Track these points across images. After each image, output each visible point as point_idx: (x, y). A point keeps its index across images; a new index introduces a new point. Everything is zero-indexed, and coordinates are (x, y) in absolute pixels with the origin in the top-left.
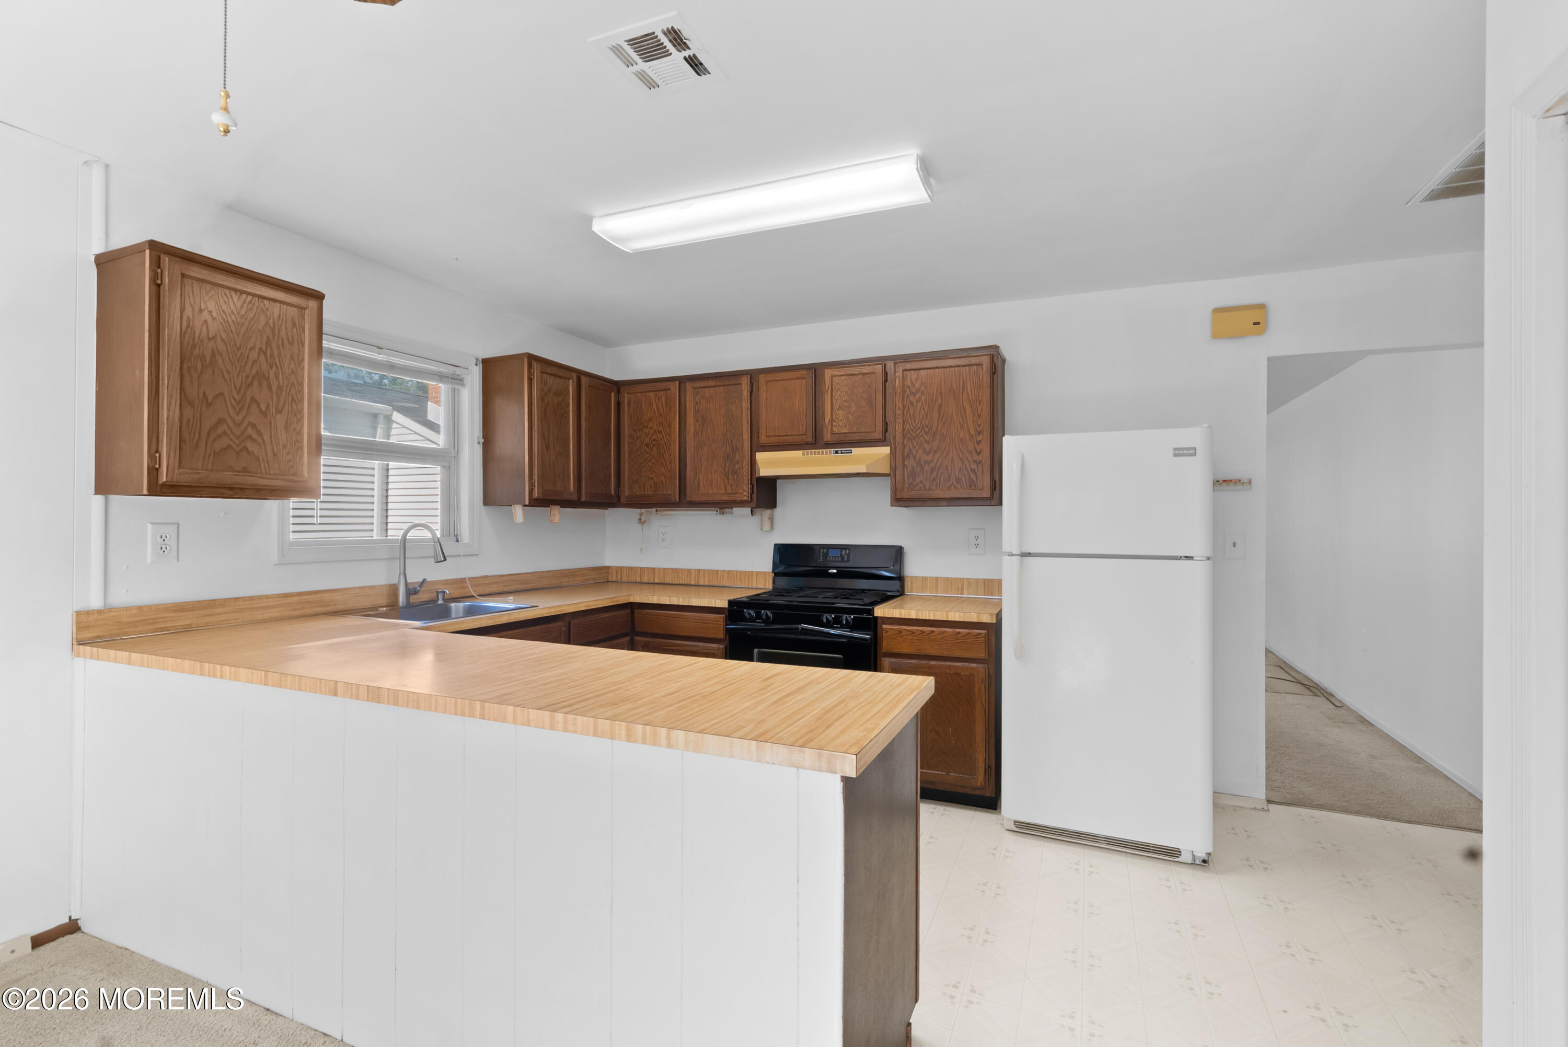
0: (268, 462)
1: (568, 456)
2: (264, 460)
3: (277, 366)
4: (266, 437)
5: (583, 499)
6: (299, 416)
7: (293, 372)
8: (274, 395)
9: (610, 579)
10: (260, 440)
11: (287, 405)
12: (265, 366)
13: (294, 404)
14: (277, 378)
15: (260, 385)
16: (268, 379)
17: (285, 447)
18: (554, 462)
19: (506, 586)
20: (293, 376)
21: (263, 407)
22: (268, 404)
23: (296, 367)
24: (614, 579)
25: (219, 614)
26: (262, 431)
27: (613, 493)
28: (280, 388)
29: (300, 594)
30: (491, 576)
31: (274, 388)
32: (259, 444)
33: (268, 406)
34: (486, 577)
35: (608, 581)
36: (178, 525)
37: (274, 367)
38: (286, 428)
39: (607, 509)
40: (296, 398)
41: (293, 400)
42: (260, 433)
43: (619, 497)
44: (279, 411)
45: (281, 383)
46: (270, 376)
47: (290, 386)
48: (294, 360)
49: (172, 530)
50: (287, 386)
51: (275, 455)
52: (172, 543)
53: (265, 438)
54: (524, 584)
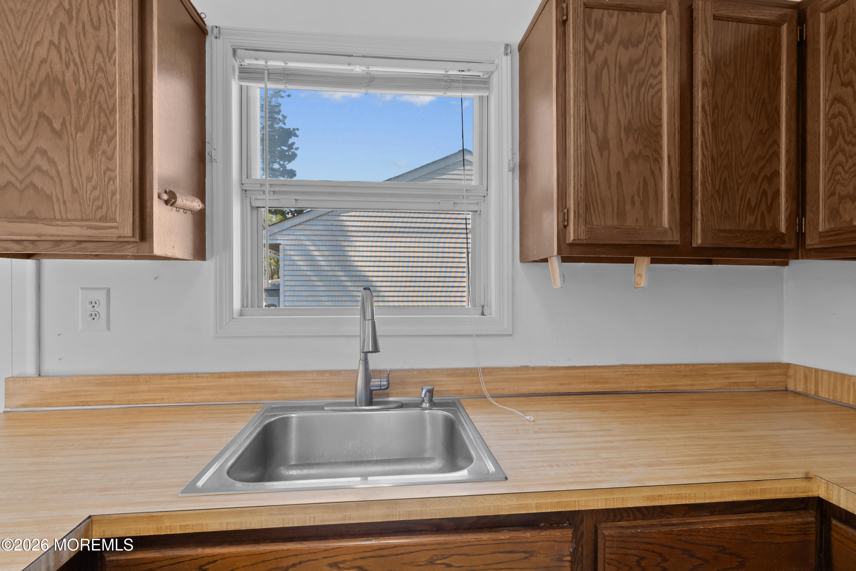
0: (64, 202)
1: (658, 160)
2: (58, 200)
3: (76, 64)
4: (62, 167)
5: (698, 241)
6: (110, 133)
7: (101, 69)
8: (73, 106)
9: (791, 387)
10: (53, 172)
11: (92, 119)
12: (58, 67)
13: (102, 115)
14: (76, 81)
15: (52, 93)
16: (63, 84)
17: (89, 179)
18: (619, 174)
19: (561, 384)
20: (101, 75)
21: (57, 126)
22: (64, 119)
23: (104, 62)
24: (800, 389)
25: (143, 392)
26: (56, 159)
27: (783, 229)
28: (80, 94)
29: (238, 375)
30: (533, 368)
31: (72, 96)
32: (51, 178)
33: (64, 124)
34: (526, 368)
35: (786, 390)
36: (108, 290)
37: (72, 66)
38: (91, 151)
39: (786, 264)
40: (105, 106)
41: (101, 109)
42: (52, 162)
43: (801, 236)
44: (80, 129)
45: (83, 87)
46: (67, 79)
47: (95, 90)
48: (101, 52)
49: (101, 296)
50: (92, 91)
51: (75, 191)
52: (102, 309)
53: (59, 168)
54: (596, 383)
